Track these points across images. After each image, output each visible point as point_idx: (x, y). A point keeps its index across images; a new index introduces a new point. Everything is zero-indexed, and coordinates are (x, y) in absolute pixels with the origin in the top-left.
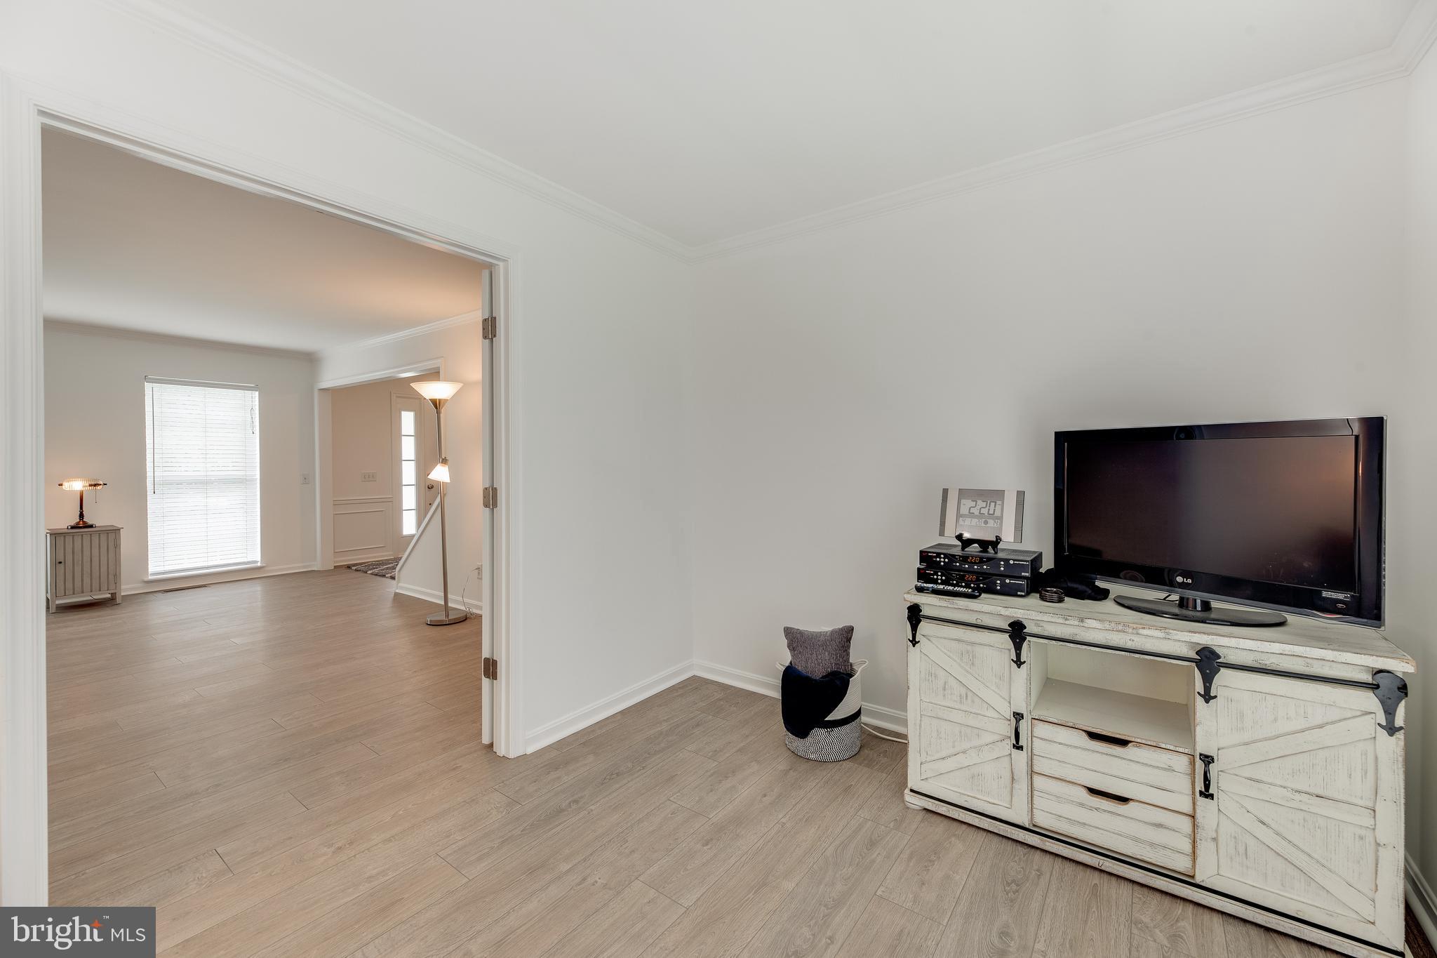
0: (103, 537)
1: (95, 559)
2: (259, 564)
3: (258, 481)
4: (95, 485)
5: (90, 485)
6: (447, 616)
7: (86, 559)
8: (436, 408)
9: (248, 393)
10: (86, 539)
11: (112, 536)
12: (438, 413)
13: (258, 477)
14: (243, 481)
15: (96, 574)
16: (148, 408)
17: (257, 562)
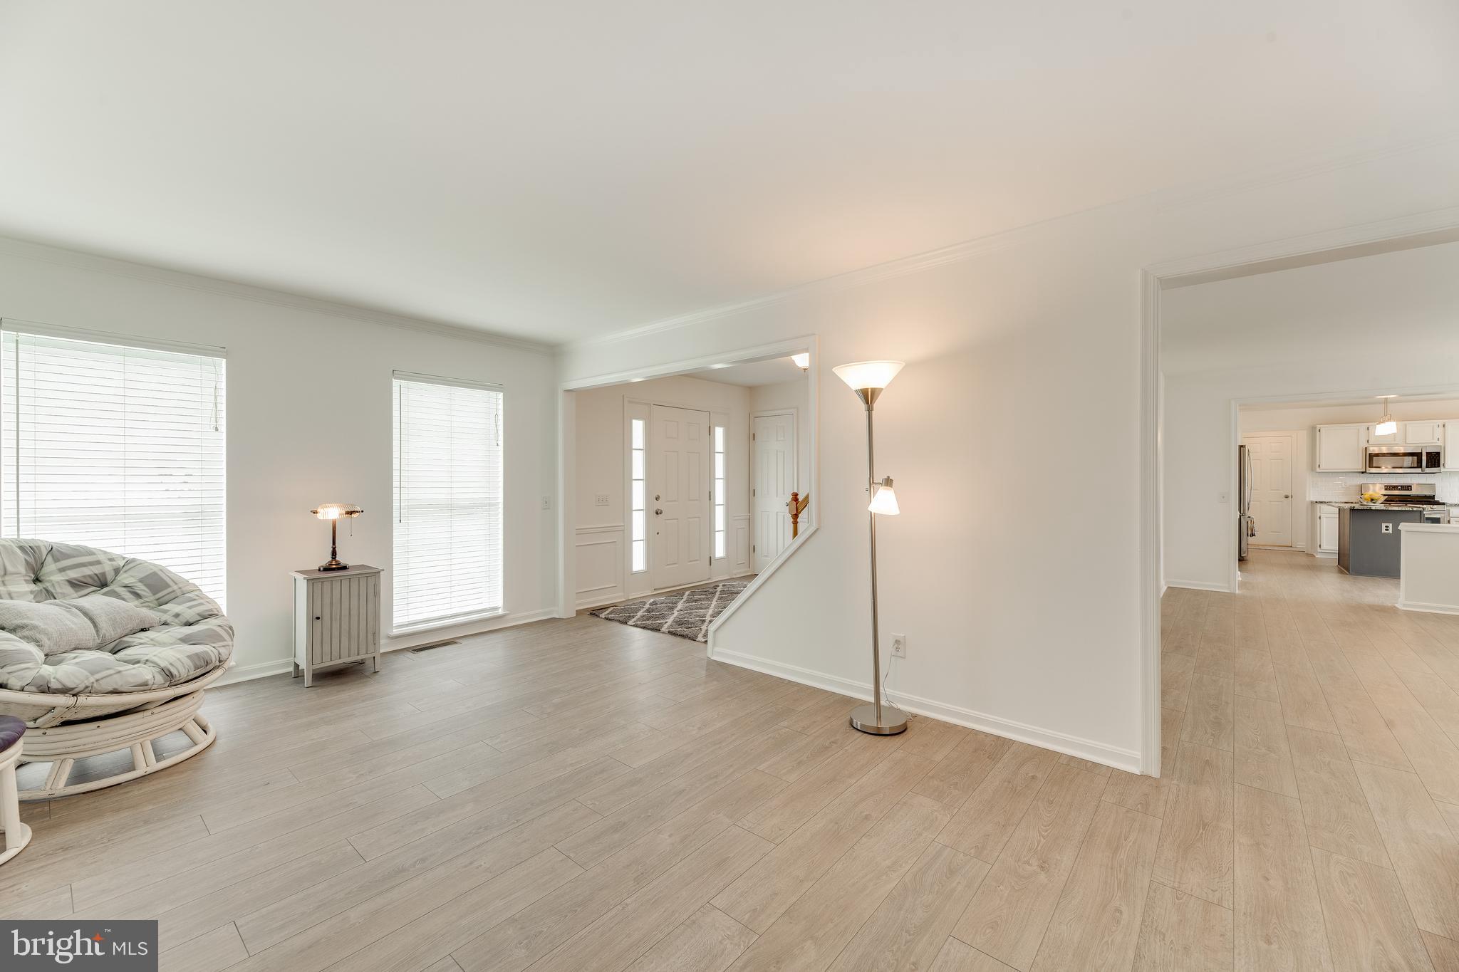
0: (363, 581)
1: (354, 612)
2: (500, 612)
3: (501, 506)
4: (351, 513)
5: (347, 513)
6: (879, 717)
7: (345, 612)
8: (868, 403)
9: (493, 394)
10: (345, 584)
11: (371, 580)
12: (870, 410)
13: (501, 500)
14: (489, 505)
15: (354, 633)
16: (396, 413)
17: (496, 609)
